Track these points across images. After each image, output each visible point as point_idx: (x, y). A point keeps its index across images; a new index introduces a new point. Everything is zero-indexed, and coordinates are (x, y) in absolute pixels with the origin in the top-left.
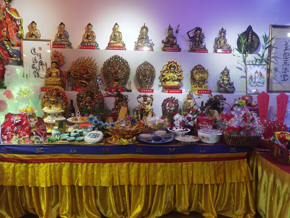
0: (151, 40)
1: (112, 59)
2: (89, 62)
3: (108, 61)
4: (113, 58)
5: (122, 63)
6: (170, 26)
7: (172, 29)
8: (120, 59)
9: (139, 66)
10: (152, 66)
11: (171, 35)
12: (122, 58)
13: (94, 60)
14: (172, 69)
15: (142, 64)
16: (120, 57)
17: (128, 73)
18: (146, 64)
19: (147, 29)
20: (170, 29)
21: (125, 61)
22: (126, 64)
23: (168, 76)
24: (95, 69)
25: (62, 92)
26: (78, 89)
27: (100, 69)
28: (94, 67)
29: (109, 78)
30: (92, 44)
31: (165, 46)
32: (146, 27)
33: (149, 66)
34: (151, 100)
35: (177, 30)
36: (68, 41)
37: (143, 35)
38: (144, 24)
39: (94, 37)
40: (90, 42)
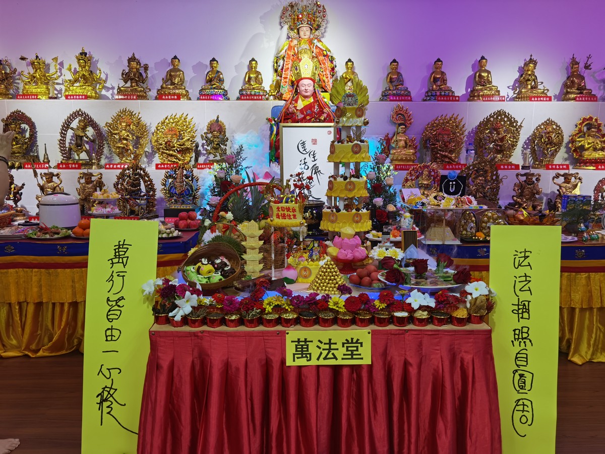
0: (542, 83)
1: (492, 117)
2: (453, 122)
3: (485, 120)
4: (494, 115)
5: (508, 123)
6: (573, 58)
7: (578, 63)
8: (506, 116)
9: (537, 127)
10: (559, 126)
11: (575, 73)
12: (509, 114)
13: (462, 119)
14: (593, 130)
15: (543, 124)
16: (506, 113)
17: (516, 138)
18: (549, 123)
19: (535, 63)
20: (574, 62)
21: (513, 119)
22: (515, 124)
23: (586, 142)
24: (463, 134)
25: (433, 170)
26: (448, 167)
27: (466, 133)
28: (461, 130)
29: (486, 149)
30: (447, 92)
31: (568, 93)
32: (535, 61)
33: (554, 127)
34: (578, 181)
35: (586, 63)
36: (406, 89)
37: (530, 75)
38: (531, 56)
39: (444, 81)
40: (441, 89)
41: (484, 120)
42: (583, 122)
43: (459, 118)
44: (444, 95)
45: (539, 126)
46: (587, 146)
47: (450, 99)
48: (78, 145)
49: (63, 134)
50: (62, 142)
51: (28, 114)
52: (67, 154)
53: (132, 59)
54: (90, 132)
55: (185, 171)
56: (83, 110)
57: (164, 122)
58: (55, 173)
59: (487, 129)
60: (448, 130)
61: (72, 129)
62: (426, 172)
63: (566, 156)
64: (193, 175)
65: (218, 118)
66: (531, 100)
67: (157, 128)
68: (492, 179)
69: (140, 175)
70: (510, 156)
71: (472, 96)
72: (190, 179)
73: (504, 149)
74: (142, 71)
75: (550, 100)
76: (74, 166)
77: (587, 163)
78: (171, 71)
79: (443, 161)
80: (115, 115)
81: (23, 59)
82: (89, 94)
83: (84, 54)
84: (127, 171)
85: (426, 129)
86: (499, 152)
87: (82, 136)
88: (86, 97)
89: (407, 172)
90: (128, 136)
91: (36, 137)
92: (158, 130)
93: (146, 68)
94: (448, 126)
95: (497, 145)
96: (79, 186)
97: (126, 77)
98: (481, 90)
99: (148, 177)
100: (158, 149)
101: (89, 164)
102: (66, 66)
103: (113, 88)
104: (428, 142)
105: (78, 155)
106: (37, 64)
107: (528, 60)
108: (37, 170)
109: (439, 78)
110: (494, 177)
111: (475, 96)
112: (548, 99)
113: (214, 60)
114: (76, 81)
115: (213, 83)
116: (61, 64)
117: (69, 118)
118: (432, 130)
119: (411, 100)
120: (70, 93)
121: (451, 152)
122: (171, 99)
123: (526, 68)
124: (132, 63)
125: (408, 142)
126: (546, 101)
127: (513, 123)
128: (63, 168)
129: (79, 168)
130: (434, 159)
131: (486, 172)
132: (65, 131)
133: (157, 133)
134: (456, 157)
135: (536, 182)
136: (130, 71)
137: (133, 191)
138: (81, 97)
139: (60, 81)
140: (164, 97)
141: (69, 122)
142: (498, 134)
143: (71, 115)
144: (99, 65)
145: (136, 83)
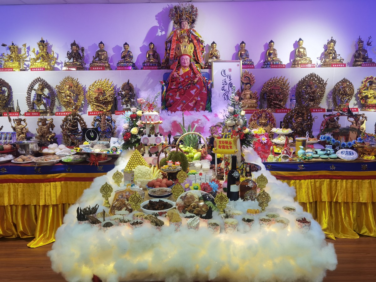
0: (339, 55)
1: (307, 78)
2: (281, 82)
4: (308, 76)
5: (318, 81)
6: (360, 38)
7: (362, 42)
8: (316, 77)
10: (351, 83)
11: (361, 48)
12: (318, 76)
13: (287, 80)
14: (373, 85)
15: (340, 82)
16: (316, 75)
17: (323, 91)
18: (344, 81)
19: (335, 42)
20: (360, 41)
21: (320, 79)
23: (370, 93)
24: (288, 89)
25: (269, 113)
26: (278, 111)
27: (290, 89)
28: (287, 87)
29: (303, 98)
30: (277, 62)
31: (356, 61)
32: (335, 41)
33: (348, 83)
34: (364, 119)
35: (368, 42)
36: (251, 61)
37: (331, 50)
38: (332, 37)
39: (275, 55)
40: (273, 60)
41: (301, 80)
42: (367, 80)
43: (286, 79)
44: (276, 64)
45: (338, 83)
46: (369, 96)
47: (279, 66)
48: (38, 100)
49: (29, 94)
50: (28, 98)
51: (7, 81)
52: (32, 106)
53: (74, 44)
54: (46, 92)
55: (106, 116)
56: (42, 77)
57: (94, 85)
58: (23, 119)
59: (304, 86)
60: (278, 87)
61: (35, 90)
62: (264, 115)
63: (356, 102)
64: (112, 119)
65: (128, 81)
66: (332, 67)
67: (89, 88)
68: (307, 118)
69: (77, 119)
70: (319, 103)
71: (294, 64)
72: (110, 121)
73: (315, 98)
74: (80, 52)
75: (345, 66)
76: (35, 114)
77: (370, 107)
78: (99, 51)
79: (275, 107)
80: (62, 80)
81: (4, 45)
82: (46, 67)
83: (42, 41)
84: (69, 117)
85: (264, 86)
86: (311, 100)
87: (41, 95)
88: (44, 69)
89: (251, 115)
90: (70, 94)
91: (12, 96)
92: (90, 90)
93: (83, 50)
94: (278, 84)
95: (310, 96)
96: (38, 127)
97: (70, 56)
98: (300, 60)
99: (83, 121)
100: (91, 102)
101: (45, 113)
102: (32, 49)
103: (62, 63)
104: (265, 95)
105: (39, 107)
106: (14, 48)
107: (330, 40)
108: (11, 117)
109: (273, 53)
110: (309, 118)
111: (295, 64)
112: (343, 65)
113: (126, 44)
114: (38, 59)
115: (126, 59)
116: (29, 48)
117: (32, 83)
118: (268, 87)
119: (254, 68)
120: (34, 67)
121: (280, 101)
122: (99, 70)
123: (329, 46)
124: (74, 47)
125: (252, 95)
126: (342, 67)
127: (321, 81)
128: (28, 116)
129: (39, 115)
130: (269, 106)
131: (303, 114)
132: (30, 91)
133: (89, 92)
134: (283, 104)
135: (336, 120)
136: (72, 52)
137: (73, 130)
138: (40, 69)
139: (28, 59)
140: (94, 69)
141: (33, 86)
142: (311, 88)
143: (34, 81)
144: (53, 49)
145: (76, 59)
